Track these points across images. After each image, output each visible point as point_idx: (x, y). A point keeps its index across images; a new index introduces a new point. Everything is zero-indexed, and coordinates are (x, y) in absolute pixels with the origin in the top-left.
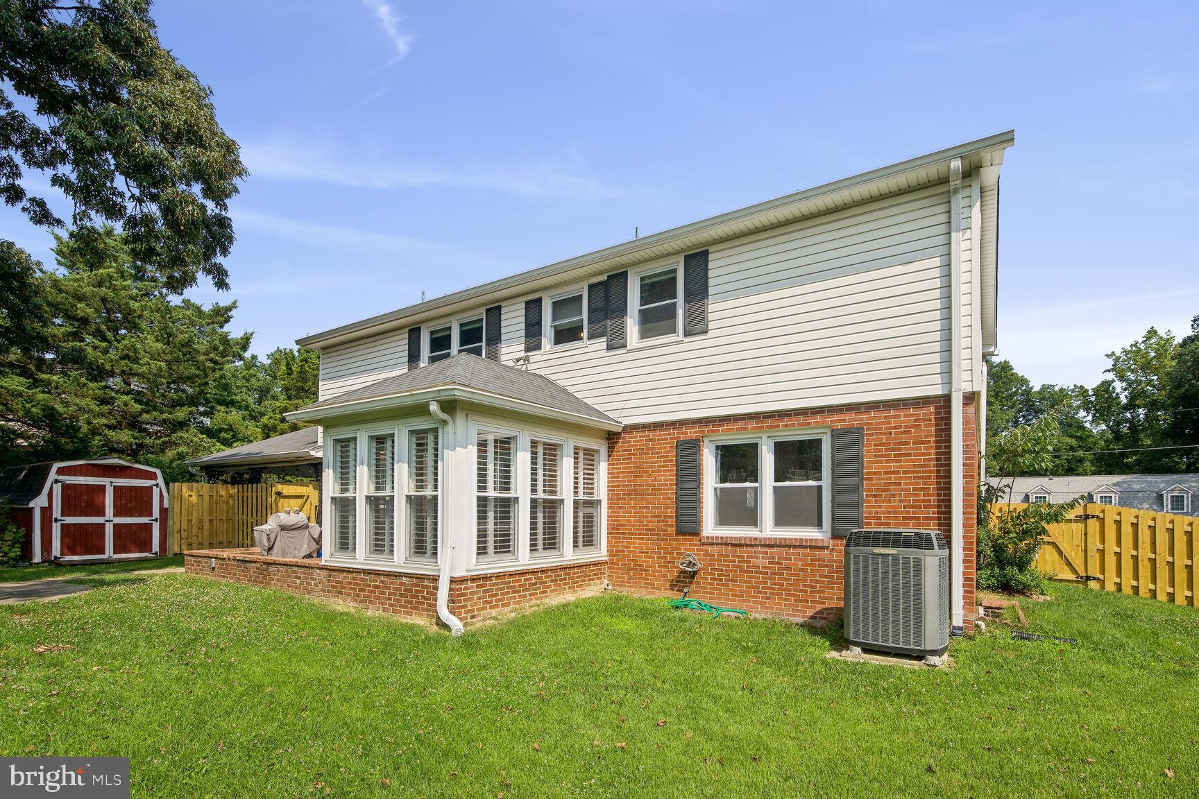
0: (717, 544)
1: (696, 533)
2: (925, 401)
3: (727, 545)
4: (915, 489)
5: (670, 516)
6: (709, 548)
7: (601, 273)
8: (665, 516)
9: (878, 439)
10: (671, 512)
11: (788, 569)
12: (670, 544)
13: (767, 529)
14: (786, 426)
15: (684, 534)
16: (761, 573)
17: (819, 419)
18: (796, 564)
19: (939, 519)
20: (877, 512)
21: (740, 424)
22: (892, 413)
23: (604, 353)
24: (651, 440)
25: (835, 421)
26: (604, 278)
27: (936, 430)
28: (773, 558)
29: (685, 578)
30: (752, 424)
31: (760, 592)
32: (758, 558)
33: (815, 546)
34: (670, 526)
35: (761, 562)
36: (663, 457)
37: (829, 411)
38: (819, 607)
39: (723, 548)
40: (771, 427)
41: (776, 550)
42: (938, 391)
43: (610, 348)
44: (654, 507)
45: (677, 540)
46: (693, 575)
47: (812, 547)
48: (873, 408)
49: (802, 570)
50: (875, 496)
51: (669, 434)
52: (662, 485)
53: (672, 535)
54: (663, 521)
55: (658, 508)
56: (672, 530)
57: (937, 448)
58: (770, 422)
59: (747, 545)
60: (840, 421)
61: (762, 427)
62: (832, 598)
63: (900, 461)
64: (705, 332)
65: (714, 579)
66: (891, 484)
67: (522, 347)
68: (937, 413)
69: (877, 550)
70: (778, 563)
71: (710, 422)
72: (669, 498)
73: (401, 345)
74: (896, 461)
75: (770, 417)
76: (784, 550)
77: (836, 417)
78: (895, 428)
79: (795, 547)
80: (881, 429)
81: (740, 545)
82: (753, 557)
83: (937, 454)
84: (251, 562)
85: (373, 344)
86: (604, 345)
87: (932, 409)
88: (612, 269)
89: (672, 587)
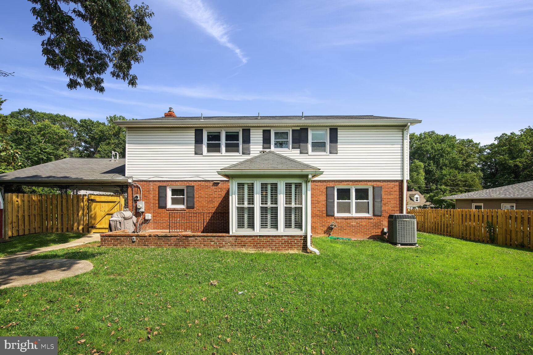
0: (340, 219)
1: (333, 216)
2: (396, 181)
3: (343, 219)
4: (394, 203)
5: (324, 211)
6: (337, 220)
7: (298, 126)
8: (322, 211)
9: (385, 190)
10: (324, 209)
11: (362, 225)
12: (324, 219)
13: (354, 214)
14: (361, 184)
15: (329, 216)
16: (354, 227)
17: (370, 183)
18: (364, 224)
19: (399, 211)
20: (385, 209)
21: (347, 183)
22: (389, 183)
23: (299, 154)
24: (317, 186)
25: (374, 184)
26: (299, 128)
27: (399, 189)
28: (357, 222)
29: (329, 230)
30: (351, 183)
31: (353, 232)
32: (353, 222)
33: (369, 219)
34: (324, 213)
35: (354, 224)
36: (321, 191)
37: (373, 181)
38: (370, 235)
39: (342, 220)
40: (357, 184)
41: (358, 220)
42: (400, 179)
43: (301, 153)
44: (318, 208)
45: (326, 218)
46: (332, 229)
47: (368, 219)
48: (384, 181)
49: (366, 225)
50: (385, 205)
51: (323, 184)
52: (321, 200)
53: (325, 216)
54: (321, 212)
55: (320, 208)
56: (325, 215)
57: (399, 193)
58: (356, 183)
59: (349, 219)
60: (376, 184)
61: (354, 184)
62: (374, 233)
63: (391, 196)
64: (337, 153)
65: (339, 230)
66: (388, 202)
67: (262, 147)
68: (399, 184)
69: (404, 220)
70: (359, 224)
71: (338, 181)
72: (323, 205)
73: (191, 135)
74: (390, 196)
75: (356, 181)
76: (361, 220)
77: (375, 183)
78: (389, 187)
79: (364, 219)
80: (386, 187)
81: (347, 219)
82: (351, 222)
83: (399, 194)
84: (172, 236)
85: (170, 132)
86: (299, 152)
87: (398, 183)
88: (302, 126)
89: (325, 233)
